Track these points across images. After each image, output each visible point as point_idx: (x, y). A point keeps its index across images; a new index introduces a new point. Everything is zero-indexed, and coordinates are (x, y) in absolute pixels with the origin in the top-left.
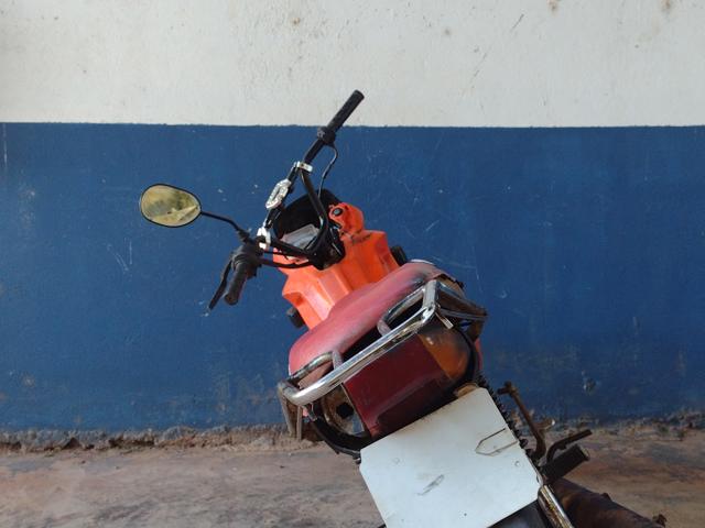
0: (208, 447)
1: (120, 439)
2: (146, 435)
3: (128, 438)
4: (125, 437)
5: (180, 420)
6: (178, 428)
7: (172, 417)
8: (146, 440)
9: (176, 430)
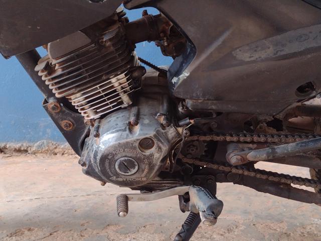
0: (66, 155)
1: (5, 148)
2: (22, 145)
3: (10, 147)
4: (8, 146)
5: (46, 135)
6: (45, 141)
7: (41, 133)
8: (22, 149)
9: (43, 143)
